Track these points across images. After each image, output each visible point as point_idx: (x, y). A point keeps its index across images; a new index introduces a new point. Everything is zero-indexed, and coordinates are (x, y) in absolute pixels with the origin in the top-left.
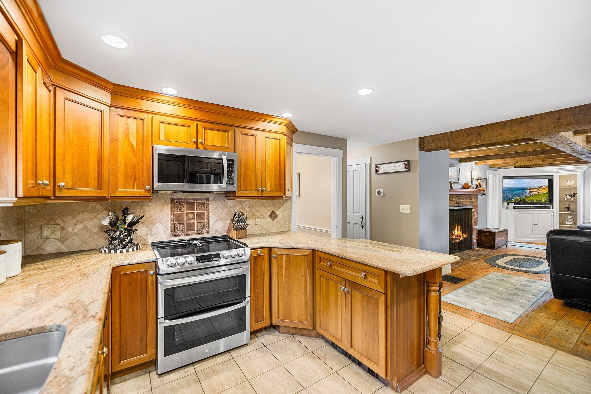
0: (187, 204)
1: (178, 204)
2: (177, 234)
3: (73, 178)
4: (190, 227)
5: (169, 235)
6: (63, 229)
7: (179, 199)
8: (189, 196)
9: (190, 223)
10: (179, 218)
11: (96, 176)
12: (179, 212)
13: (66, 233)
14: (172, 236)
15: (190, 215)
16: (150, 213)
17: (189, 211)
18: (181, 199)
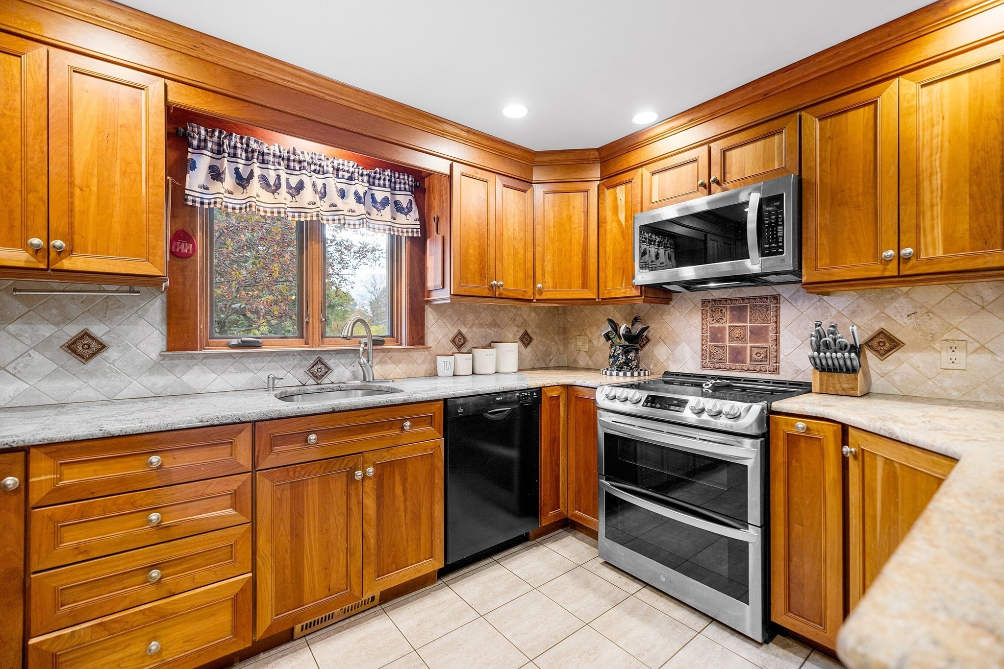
0: (733, 309)
1: (714, 309)
2: (712, 366)
3: (553, 278)
4: (737, 355)
5: (700, 366)
6: (590, 341)
7: (715, 301)
8: (736, 294)
9: (736, 348)
10: (716, 336)
11: (581, 274)
12: (717, 325)
13: (592, 346)
14: (704, 367)
15: (737, 331)
16: (673, 325)
17: (736, 322)
18: (720, 300)
